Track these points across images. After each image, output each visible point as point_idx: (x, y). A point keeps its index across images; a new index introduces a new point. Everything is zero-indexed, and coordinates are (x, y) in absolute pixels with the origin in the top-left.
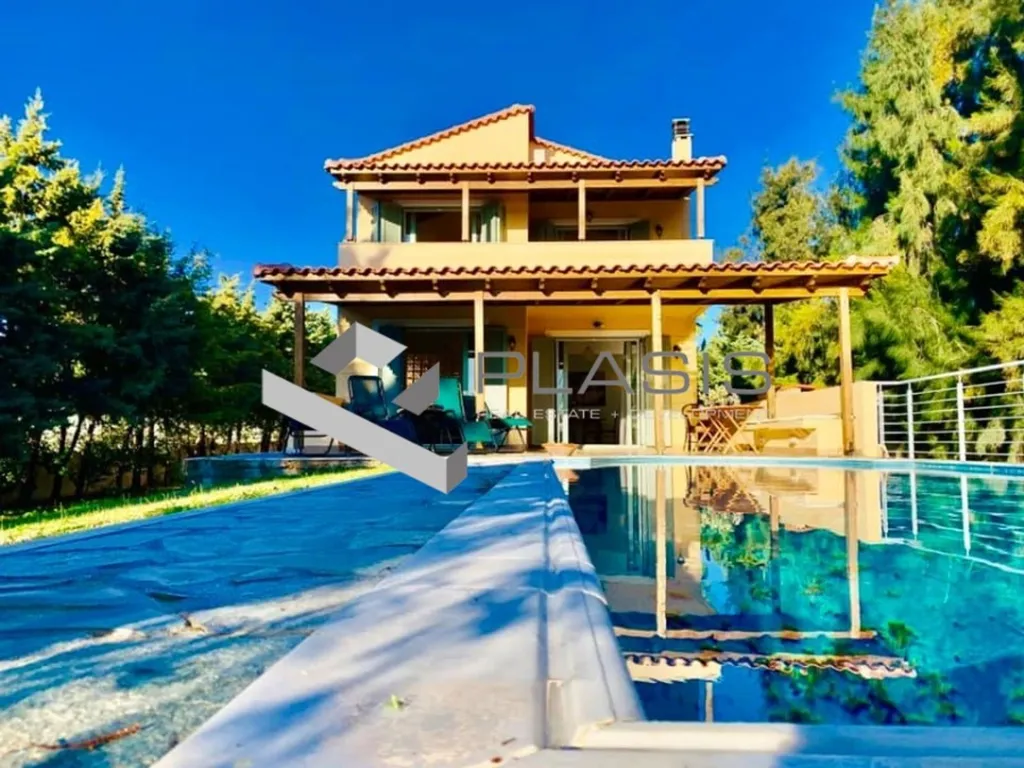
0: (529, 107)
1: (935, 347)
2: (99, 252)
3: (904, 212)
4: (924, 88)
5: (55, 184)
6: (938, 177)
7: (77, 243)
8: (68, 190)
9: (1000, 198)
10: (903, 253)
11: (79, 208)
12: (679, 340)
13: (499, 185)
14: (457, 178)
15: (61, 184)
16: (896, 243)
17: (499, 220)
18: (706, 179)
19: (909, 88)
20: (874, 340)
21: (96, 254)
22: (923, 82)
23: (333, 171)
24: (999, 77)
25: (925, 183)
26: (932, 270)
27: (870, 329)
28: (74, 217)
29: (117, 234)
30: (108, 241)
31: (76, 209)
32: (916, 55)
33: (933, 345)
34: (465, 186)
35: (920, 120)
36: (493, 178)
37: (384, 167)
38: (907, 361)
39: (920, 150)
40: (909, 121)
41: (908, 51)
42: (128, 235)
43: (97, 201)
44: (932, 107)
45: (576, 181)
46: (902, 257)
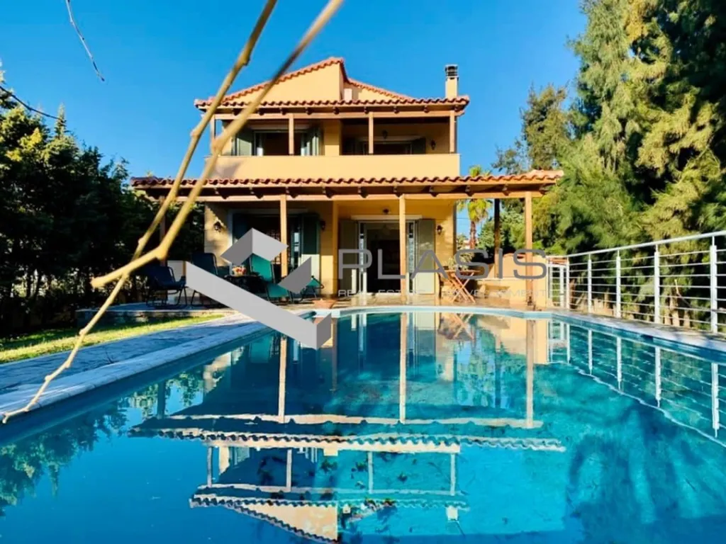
0: (339, 59)
1: (620, 225)
2: (42, 164)
3: (603, 131)
4: (617, 42)
5: (8, 119)
6: (626, 106)
7: (24, 159)
8: (18, 123)
9: (654, 125)
10: (603, 159)
11: (25, 135)
12: (440, 222)
13: (314, 116)
14: (285, 111)
15: (12, 119)
16: (598, 152)
17: (318, 139)
18: (456, 111)
19: (607, 42)
20: (578, 220)
21: (40, 165)
22: (617, 38)
23: (200, 107)
24: (658, 38)
25: (617, 111)
26: (622, 171)
27: (576, 213)
28: (22, 141)
29: (53, 152)
30: (47, 157)
31: (23, 136)
32: (611, 20)
33: (618, 224)
34: (290, 117)
35: (614, 66)
36: (310, 111)
37: (234, 104)
38: (600, 235)
39: (615, 87)
40: (607, 67)
41: (607, 17)
42: (61, 152)
43: (37, 130)
44: (623, 56)
45: (367, 113)
46: (602, 162)
